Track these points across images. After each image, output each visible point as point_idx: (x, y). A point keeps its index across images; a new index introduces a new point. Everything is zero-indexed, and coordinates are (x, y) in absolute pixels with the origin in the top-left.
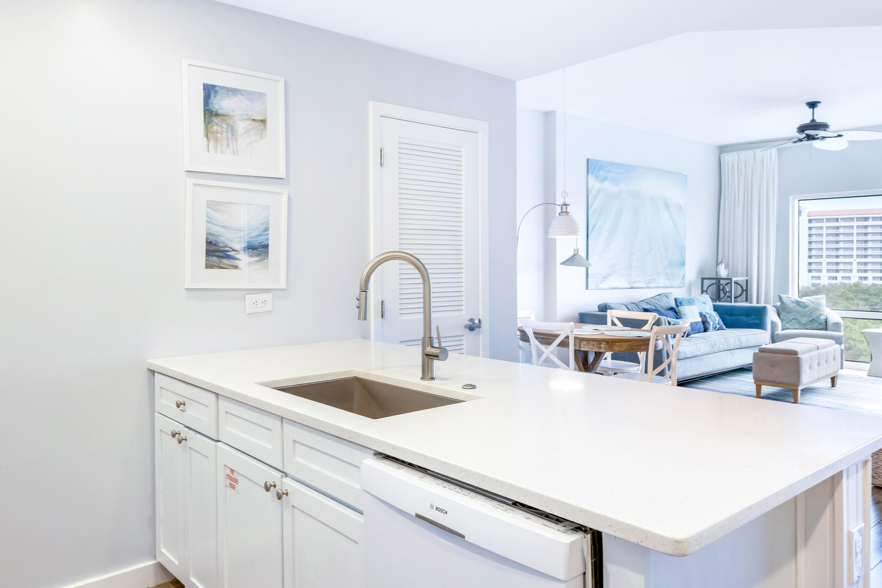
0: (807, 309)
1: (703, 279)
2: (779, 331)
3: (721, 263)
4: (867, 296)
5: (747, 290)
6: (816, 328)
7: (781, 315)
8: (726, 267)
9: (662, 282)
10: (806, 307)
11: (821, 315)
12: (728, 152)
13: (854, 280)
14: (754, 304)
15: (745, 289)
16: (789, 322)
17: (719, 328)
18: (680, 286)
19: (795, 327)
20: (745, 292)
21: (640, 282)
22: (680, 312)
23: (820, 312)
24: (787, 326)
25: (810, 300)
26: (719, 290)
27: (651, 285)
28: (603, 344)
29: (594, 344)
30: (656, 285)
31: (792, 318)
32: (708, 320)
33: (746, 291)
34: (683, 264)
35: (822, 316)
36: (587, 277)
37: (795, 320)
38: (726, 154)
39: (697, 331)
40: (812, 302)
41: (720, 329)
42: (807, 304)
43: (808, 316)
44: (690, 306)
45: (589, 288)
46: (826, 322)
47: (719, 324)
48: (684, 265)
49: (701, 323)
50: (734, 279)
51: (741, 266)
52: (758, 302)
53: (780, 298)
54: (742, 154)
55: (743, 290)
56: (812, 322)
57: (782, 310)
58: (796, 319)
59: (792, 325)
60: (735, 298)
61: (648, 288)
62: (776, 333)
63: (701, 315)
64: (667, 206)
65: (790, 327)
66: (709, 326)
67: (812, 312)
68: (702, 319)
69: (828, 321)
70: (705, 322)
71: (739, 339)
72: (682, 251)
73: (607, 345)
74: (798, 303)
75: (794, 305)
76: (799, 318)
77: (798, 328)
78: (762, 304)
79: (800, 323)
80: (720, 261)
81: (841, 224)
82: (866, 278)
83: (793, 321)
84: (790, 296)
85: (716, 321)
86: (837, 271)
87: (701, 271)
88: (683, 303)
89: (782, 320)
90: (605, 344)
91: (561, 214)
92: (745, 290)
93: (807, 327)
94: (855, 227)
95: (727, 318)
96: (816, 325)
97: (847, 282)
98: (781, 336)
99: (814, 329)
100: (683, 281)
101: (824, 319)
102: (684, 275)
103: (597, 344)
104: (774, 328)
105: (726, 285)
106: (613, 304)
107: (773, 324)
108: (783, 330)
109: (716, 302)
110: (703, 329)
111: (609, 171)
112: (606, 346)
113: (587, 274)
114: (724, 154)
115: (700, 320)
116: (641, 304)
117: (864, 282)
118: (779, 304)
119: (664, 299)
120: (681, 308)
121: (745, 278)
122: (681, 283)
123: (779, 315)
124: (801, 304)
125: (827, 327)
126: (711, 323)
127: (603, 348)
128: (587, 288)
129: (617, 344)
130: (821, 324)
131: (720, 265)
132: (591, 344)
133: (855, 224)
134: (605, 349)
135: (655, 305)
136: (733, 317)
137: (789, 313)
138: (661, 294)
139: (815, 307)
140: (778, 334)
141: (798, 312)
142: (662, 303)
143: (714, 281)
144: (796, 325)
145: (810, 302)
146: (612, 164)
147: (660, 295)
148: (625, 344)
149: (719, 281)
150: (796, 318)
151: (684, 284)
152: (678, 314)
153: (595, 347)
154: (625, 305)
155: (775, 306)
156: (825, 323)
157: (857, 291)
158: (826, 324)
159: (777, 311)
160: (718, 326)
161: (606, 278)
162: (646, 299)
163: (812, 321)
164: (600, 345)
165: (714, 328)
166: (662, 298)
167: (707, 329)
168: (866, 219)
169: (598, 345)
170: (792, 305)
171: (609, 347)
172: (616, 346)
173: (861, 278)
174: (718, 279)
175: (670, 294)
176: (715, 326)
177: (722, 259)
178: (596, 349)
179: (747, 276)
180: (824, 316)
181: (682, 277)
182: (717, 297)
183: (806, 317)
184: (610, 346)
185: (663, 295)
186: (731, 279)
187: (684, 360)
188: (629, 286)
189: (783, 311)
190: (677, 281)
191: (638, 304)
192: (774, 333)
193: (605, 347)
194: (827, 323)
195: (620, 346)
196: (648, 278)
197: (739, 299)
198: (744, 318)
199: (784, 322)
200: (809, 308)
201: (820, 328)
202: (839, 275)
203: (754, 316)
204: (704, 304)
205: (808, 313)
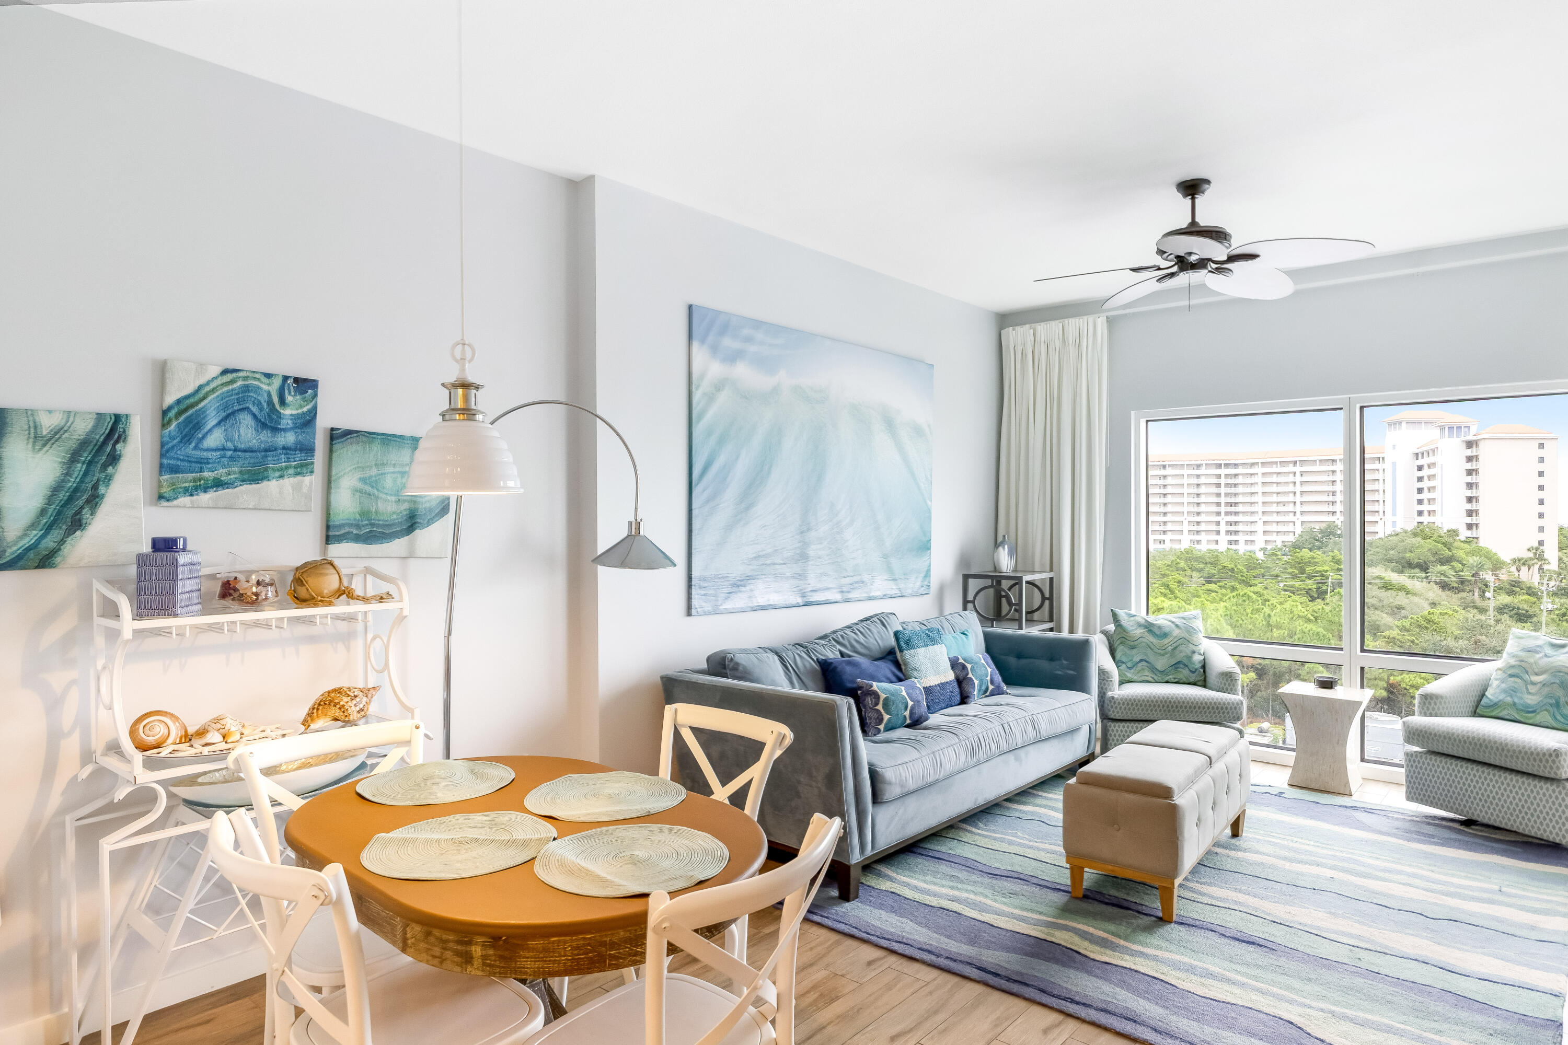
0: (1166, 641)
1: (966, 577)
2: (1118, 692)
3: (1002, 543)
4: (1201, 566)
5: (1051, 599)
6: (1184, 680)
7: (1117, 652)
8: (1013, 552)
9: (881, 585)
10: (1165, 635)
11: (1194, 652)
12: (1015, 325)
13: (1185, 544)
14: (1065, 634)
15: (1047, 595)
16: (1132, 668)
17: (992, 690)
18: (921, 592)
19: (1144, 678)
20: (1047, 602)
21: (828, 589)
22: (906, 664)
23: (1192, 647)
24: (1129, 675)
25: (1173, 622)
26: (998, 597)
27: (851, 595)
28: (476, 944)
29: (445, 942)
30: (865, 595)
31: (1137, 659)
32: (970, 675)
33: (1049, 597)
34: (925, 547)
35: (1196, 654)
36: (690, 586)
37: (1144, 663)
38: (1011, 328)
39: (944, 705)
40: (1177, 626)
41: (997, 692)
42: (1167, 630)
43: (1169, 655)
44: (931, 648)
45: (693, 612)
46: (1204, 667)
47: (992, 682)
48: (929, 549)
49: (955, 684)
50: (1026, 578)
51: (1040, 553)
52: (1072, 630)
53: (1115, 616)
54: (1042, 328)
55: (1044, 599)
56: (1177, 668)
57: (1119, 642)
58: (1147, 662)
59: (1140, 675)
60: (1027, 613)
61: (847, 601)
62: (1109, 694)
63: (955, 664)
64: (890, 424)
65: (1135, 678)
66: (971, 690)
67: (1176, 647)
68: (955, 673)
69: (1207, 666)
70: (962, 681)
71: (1033, 722)
72: (926, 518)
73: (494, 947)
74: (1149, 627)
75: (1142, 631)
76: (1152, 658)
77: (1150, 679)
78: (1079, 635)
79: (1153, 669)
80: (1000, 539)
81: (1169, 471)
82: (1199, 542)
83: (1139, 665)
84: (1133, 612)
85: (987, 677)
86: (1165, 532)
87: (964, 560)
88: (915, 641)
89: (1118, 663)
90: (484, 945)
91: (447, 417)
92: (1048, 599)
93: (1167, 678)
94: (1185, 476)
95: (1012, 661)
96: (1184, 673)
97: (1176, 546)
98: (1119, 703)
99: (1181, 681)
100: (926, 583)
101: (1200, 662)
102: (928, 571)
103: (459, 942)
104: (1105, 684)
105: (1010, 589)
106: (745, 651)
107: (1104, 675)
108: (1121, 683)
109: (992, 626)
110: (958, 698)
111: (749, 340)
112: (491, 952)
113: (690, 579)
114: (1007, 329)
115: (950, 676)
116: (818, 648)
117: (1198, 547)
118: (1111, 627)
119: (876, 628)
120: (908, 654)
121: (1047, 575)
122: (922, 586)
123: (1112, 652)
124: (1156, 630)
125: (1205, 678)
126: (976, 682)
127: (480, 961)
128: (689, 613)
129: (532, 943)
130: (1193, 672)
131: (1001, 549)
132: (437, 938)
133: (1186, 472)
134: (484, 964)
135: (852, 646)
136: (1024, 662)
137: (1133, 648)
138: (872, 617)
139: (1183, 635)
140: (1113, 698)
141: (1149, 646)
142: (872, 640)
143: (988, 582)
144: (1147, 673)
145: (1173, 626)
146: (758, 324)
147: (869, 619)
148: (565, 942)
149: (999, 583)
150: (1147, 659)
151: (929, 587)
152: (903, 667)
153: (448, 954)
154: (777, 653)
155: (1105, 633)
156: (1202, 670)
157: (1188, 560)
158: (1204, 671)
159: (1109, 643)
160: (991, 687)
161: (741, 586)
162: (834, 632)
163: (1177, 665)
164: (468, 949)
165: (981, 693)
166: (872, 627)
167: (968, 697)
168: (1199, 466)
169: (459, 947)
170: (1138, 632)
171: (502, 958)
172: (527, 954)
173: (1193, 541)
174: (995, 579)
175: (892, 617)
176: (984, 688)
177: (1004, 536)
178: (453, 962)
179: (1051, 570)
180: (1200, 654)
181: (923, 575)
182: (995, 615)
183: (1166, 656)
184: (507, 954)
185: (875, 619)
186: (1021, 578)
187: (901, 799)
188: (800, 600)
189: (1121, 643)
190: (914, 583)
191: (810, 646)
192: (1104, 694)
193: (484, 957)
194: (1207, 670)
195: (545, 950)
196: (848, 580)
197: (1036, 616)
198: (1044, 664)
199: (1123, 667)
200: (1171, 639)
201: (1192, 680)
202: (1167, 538)
203: (1066, 660)
204: (963, 636)
205: (1170, 649)
